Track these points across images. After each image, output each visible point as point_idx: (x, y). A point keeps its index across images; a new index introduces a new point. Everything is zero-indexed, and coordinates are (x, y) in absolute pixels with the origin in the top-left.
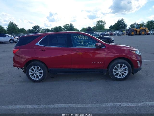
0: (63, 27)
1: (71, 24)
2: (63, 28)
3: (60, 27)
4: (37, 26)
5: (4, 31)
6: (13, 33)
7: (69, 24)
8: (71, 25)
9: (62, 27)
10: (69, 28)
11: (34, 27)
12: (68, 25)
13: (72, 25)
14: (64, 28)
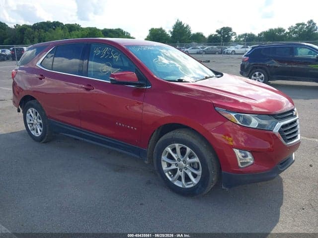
0: (289, 29)
1: (310, 22)
2: (288, 31)
3: (280, 30)
4: (227, 28)
5: (164, 38)
6: (178, 42)
7: (306, 23)
8: (309, 26)
9: (284, 31)
10: (304, 31)
11: (221, 31)
12: (303, 24)
13: (314, 24)
14: (291, 32)
